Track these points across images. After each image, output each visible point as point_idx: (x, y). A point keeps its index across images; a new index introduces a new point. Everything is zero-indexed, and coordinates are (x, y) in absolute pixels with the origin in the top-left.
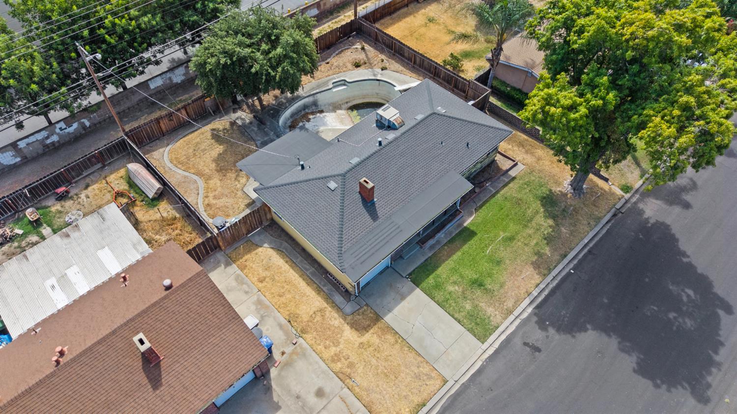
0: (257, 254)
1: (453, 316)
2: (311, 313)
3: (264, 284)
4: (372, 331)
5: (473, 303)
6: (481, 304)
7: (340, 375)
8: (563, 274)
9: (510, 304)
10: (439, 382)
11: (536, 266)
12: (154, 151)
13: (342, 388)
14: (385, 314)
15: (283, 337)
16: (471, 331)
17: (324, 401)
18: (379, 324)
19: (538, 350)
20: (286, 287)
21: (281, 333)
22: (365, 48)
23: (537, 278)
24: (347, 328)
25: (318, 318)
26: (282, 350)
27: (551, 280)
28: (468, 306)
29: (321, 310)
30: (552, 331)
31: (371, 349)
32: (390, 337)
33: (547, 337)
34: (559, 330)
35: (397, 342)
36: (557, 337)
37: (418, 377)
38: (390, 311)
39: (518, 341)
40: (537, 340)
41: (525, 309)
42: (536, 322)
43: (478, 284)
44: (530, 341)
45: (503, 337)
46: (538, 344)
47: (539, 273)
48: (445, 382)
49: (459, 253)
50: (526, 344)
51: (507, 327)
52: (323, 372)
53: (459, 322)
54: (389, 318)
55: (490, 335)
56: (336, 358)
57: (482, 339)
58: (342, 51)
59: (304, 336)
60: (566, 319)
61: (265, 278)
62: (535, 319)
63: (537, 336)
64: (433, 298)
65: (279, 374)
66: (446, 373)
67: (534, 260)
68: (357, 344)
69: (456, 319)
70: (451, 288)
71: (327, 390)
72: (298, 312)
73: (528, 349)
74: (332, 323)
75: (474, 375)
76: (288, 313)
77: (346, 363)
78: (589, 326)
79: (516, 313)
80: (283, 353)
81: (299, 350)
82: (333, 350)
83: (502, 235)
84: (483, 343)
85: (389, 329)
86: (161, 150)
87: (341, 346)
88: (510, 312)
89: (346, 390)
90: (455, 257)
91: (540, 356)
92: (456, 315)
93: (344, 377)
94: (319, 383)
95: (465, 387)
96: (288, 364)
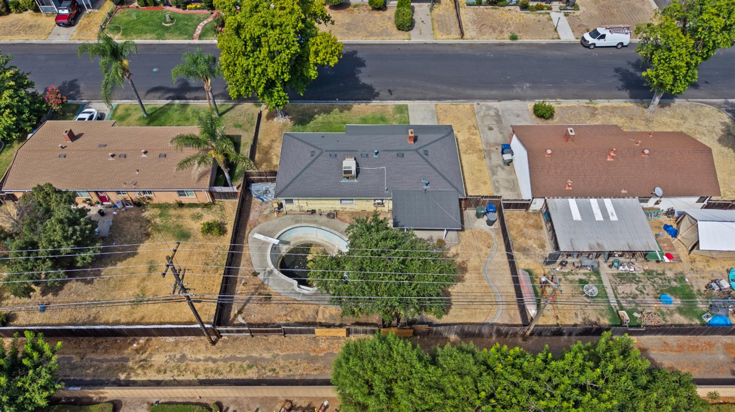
2: (471, 155)
5: (394, 116)
8: (342, 101)
10: (439, 106)
17: (491, 126)
19: (390, 91)
25: (470, 151)
27: (350, 103)
30: (376, 91)
33: (380, 91)
36: (377, 88)
39: (393, 97)
41: (375, 103)
42: (378, 96)
45: (396, 102)
46: (387, 91)
48: (436, 105)
50: (392, 95)
51: (391, 104)
55: (401, 105)
66: (433, 106)
67: (347, 111)
69: (408, 115)
71: (487, 128)
72: (477, 159)
73: (393, 93)
74: (465, 146)
75: (423, 100)
79: (381, 104)
82: (473, 137)
84: (407, 105)
89: (479, 124)
91: (391, 88)
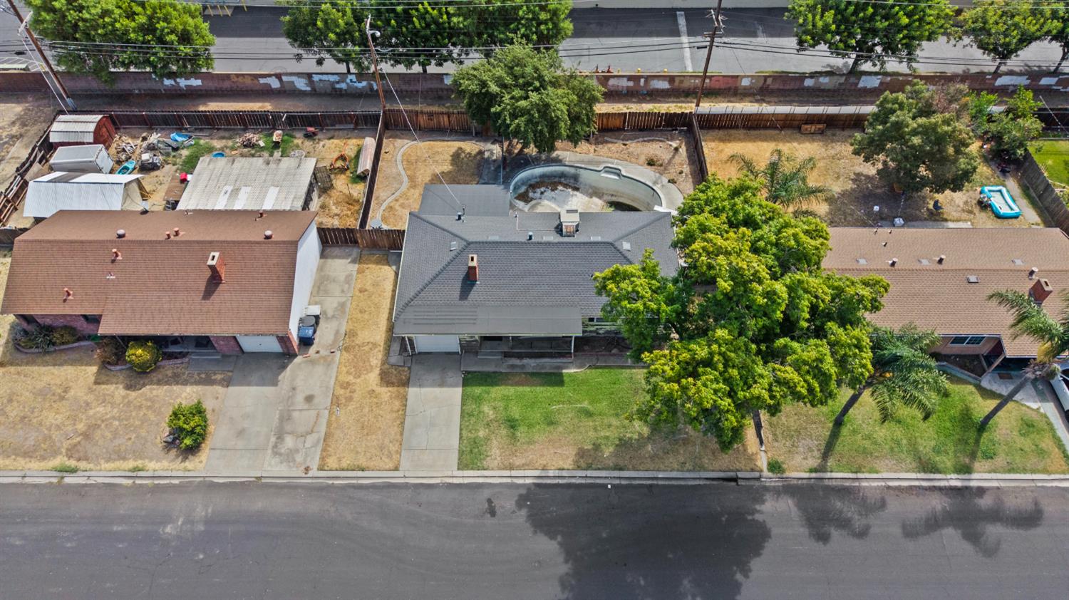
0: (380, 269)
1: (461, 430)
2: (366, 341)
3: (361, 295)
4: (390, 389)
5: (489, 435)
6: (495, 442)
7: (335, 400)
8: (598, 481)
9: (518, 462)
10: (391, 465)
11: (581, 453)
12: (400, 138)
13: (326, 408)
14: (414, 386)
15: (330, 342)
16: (461, 453)
17: (306, 407)
18: (401, 390)
19: (493, 513)
20: (373, 309)
21: (332, 337)
22: (680, 150)
23: (568, 463)
24: (377, 371)
25: (366, 348)
26: (320, 349)
28: (481, 434)
29: (375, 345)
30: (524, 512)
31: (375, 400)
32: (397, 404)
33: (514, 512)
34: (530, 517)
35: (398, 411)
36: (522, 520)
37: (382, 448)
38: (420, 386)
39: (487, 493)
40: (502, 507)
41: (527, 477)
43: (512, 424)
44: (496, 502)
45: (480, 480)
46: (499, 511)
47: (576, 462)
48: (396, 469)
49: (527, 389)
50: (490, 501)
51: (493, 476)
52: (327, 387)
53: (461, 438)
54: (412, 391)
55: (472, 469)
56: (345, 386)
57: (462, 466)
58: (653, 141)
59: (344, 352)
60: (549, 516)
61: (366, 290)
62: (523, 491)
63: (507, 503)
64: (463, 404)
65: (300, 364)
66: (404, 464)
68: (370, 388)
69: (461, 434)
70: (486, 409)
71: (316, 401)
72: (359, 333)
73: (486, 506)
74: (371, 359)
75: (422, 485)
76: (351, 328)
77: (348, 394)
78: (559, 538)
79: (514, 473)
80: (318, 352)
81: (329, 359)
82: (350, 378)
83: (585, 404)
84: (458, 469)
85: (405, 398)
86: (406, 141)
87: (358, 380)
88: (511, 468)
89: (327, 412)
90: (520, 389)
91: (488, 520)
92: (464, 432)
93: (336, 401)
94: (316, 391)
95: (406, 486)
96: (313, 362)
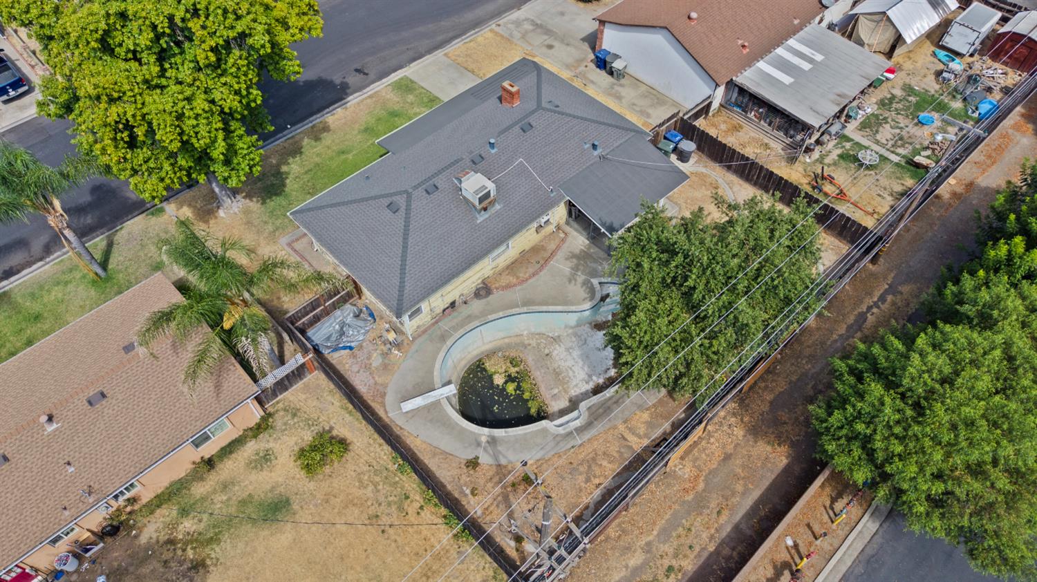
1: (428, 91)
5: (405, 99)
6: (397, 99)
9: (369, 101)
10: (451, 54)
11: (326, 130)
16: (413, 83)
17: (546, 43)
19: (358, 71)
21: (591, 78)
23: (330, 119)
27: (317, 120)
28: (411, 98)
30: (337, 82)
33: (344, 78)
34: (331, 82)
36: (334, 77)
37: (468, 56)
39: (372, 76)
40: (354, 76)
42: (349, 88)
44: (361, 76)
45: (384, 80)
46: (354, 73)
47: (326, 123)
48: (445, 54)
50: (367, 74)
52: (549, 57)
53: (423, 88)
55: (396, 81)
57: (405, 79)
59: (569, 76)
60: (319, 89)
62: (348, 91)
63: (353, 79)
65: (586, 55)
67: (325, 134)
71: (544, 48)
75: (420, 58)
80: (586, 66)
83: (350, 156)
84: (405, 76)
88: (370, 96)
89: (528, 49)
91: (357, 67)
94: (552, 51)
95: (430, 51)
96: (580, 60)
